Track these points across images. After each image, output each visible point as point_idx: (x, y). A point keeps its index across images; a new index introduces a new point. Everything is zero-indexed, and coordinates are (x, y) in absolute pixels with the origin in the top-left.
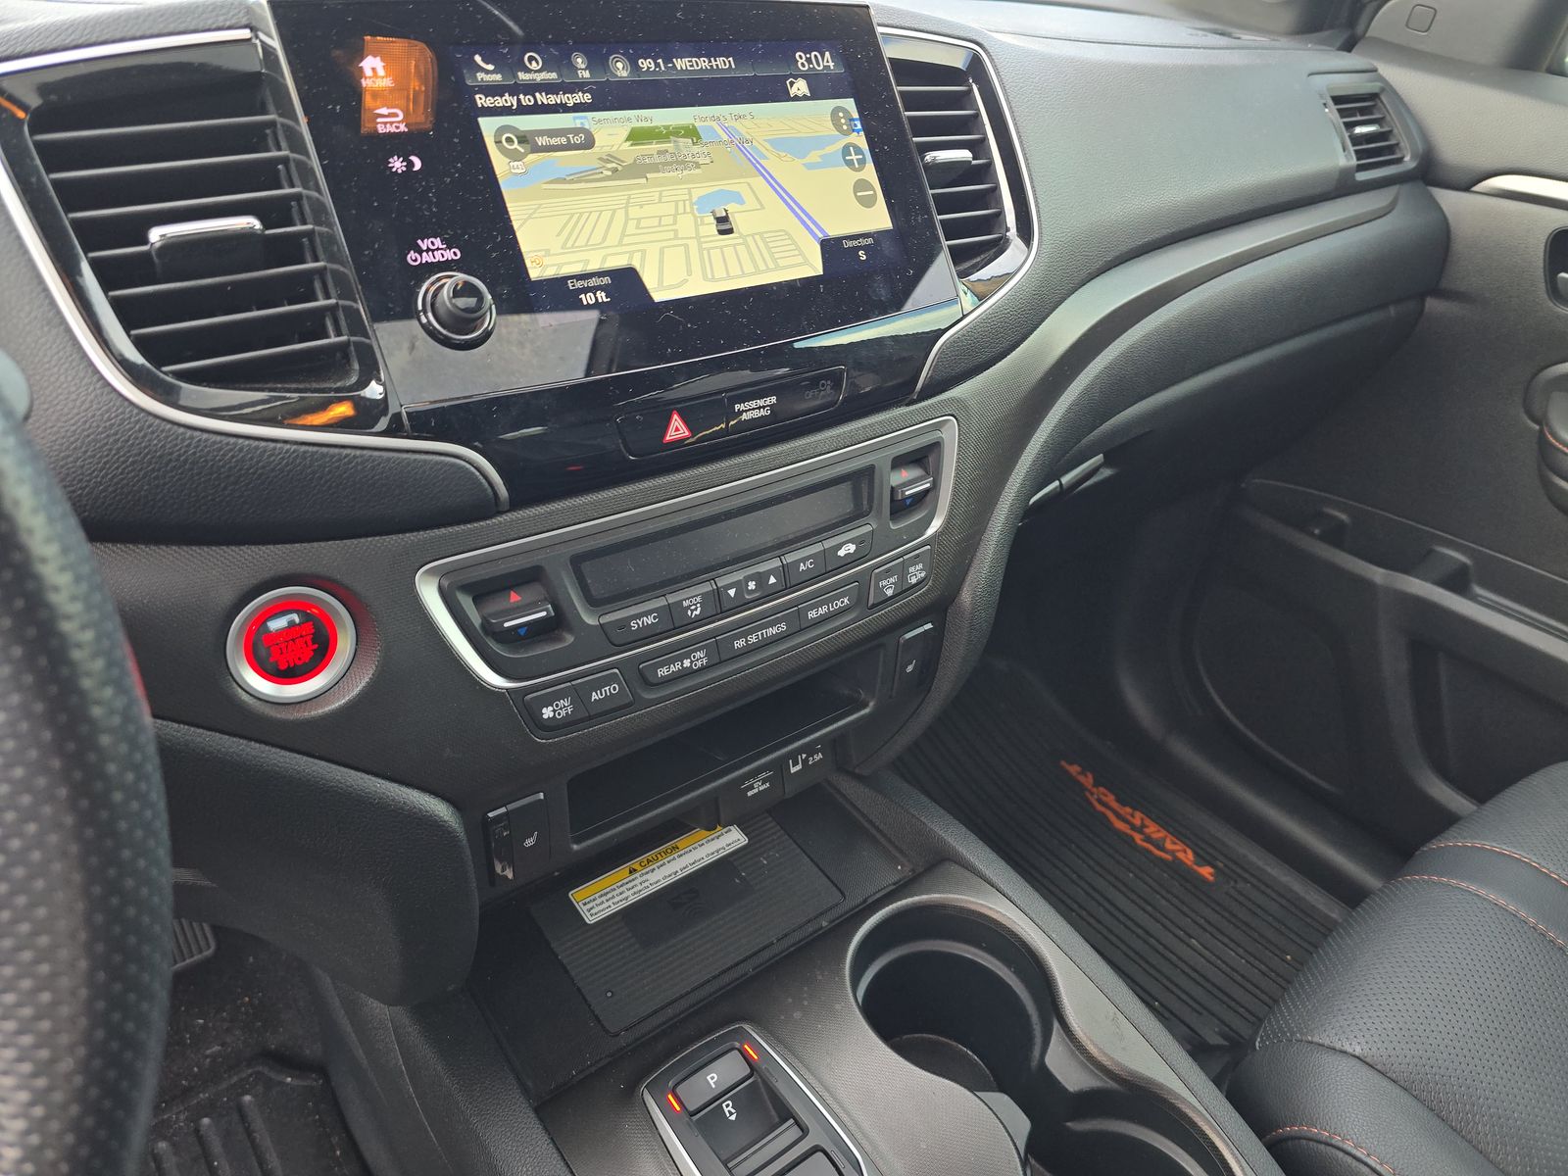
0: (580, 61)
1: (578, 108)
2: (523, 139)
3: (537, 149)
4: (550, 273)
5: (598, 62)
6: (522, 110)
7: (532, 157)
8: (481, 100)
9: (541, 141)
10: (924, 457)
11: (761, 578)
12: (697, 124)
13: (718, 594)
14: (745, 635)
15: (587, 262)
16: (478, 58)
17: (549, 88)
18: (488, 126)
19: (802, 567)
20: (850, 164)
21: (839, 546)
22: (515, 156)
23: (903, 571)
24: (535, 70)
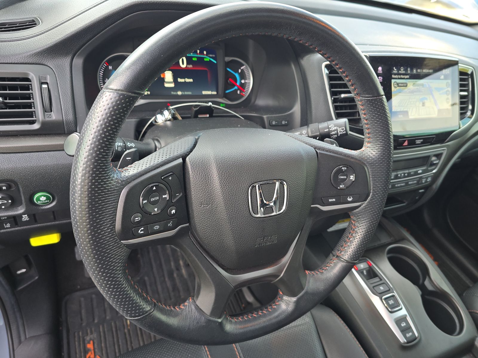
0: (409, 69)
1: (407, 79)
2: (398, 84)
3: (399, 86)
4: (395, 110)
5: (412, 70)
6: (399, 78)
7: (398, 88)
8: (393, 76)
9: (400, 85)
10: (438, 156)
11: (404, 174)
12: (424, 83)
13: (397, 175)
14: (398, 184)
15: (401, 109)
16: (394, 68)
17: (403, 74)
18: (393, 81)
19: (411, 173)
20: (447, 94)
21: (419, 171)
22: (395, 87)
23: (427, 178)
24: (402, 71)
